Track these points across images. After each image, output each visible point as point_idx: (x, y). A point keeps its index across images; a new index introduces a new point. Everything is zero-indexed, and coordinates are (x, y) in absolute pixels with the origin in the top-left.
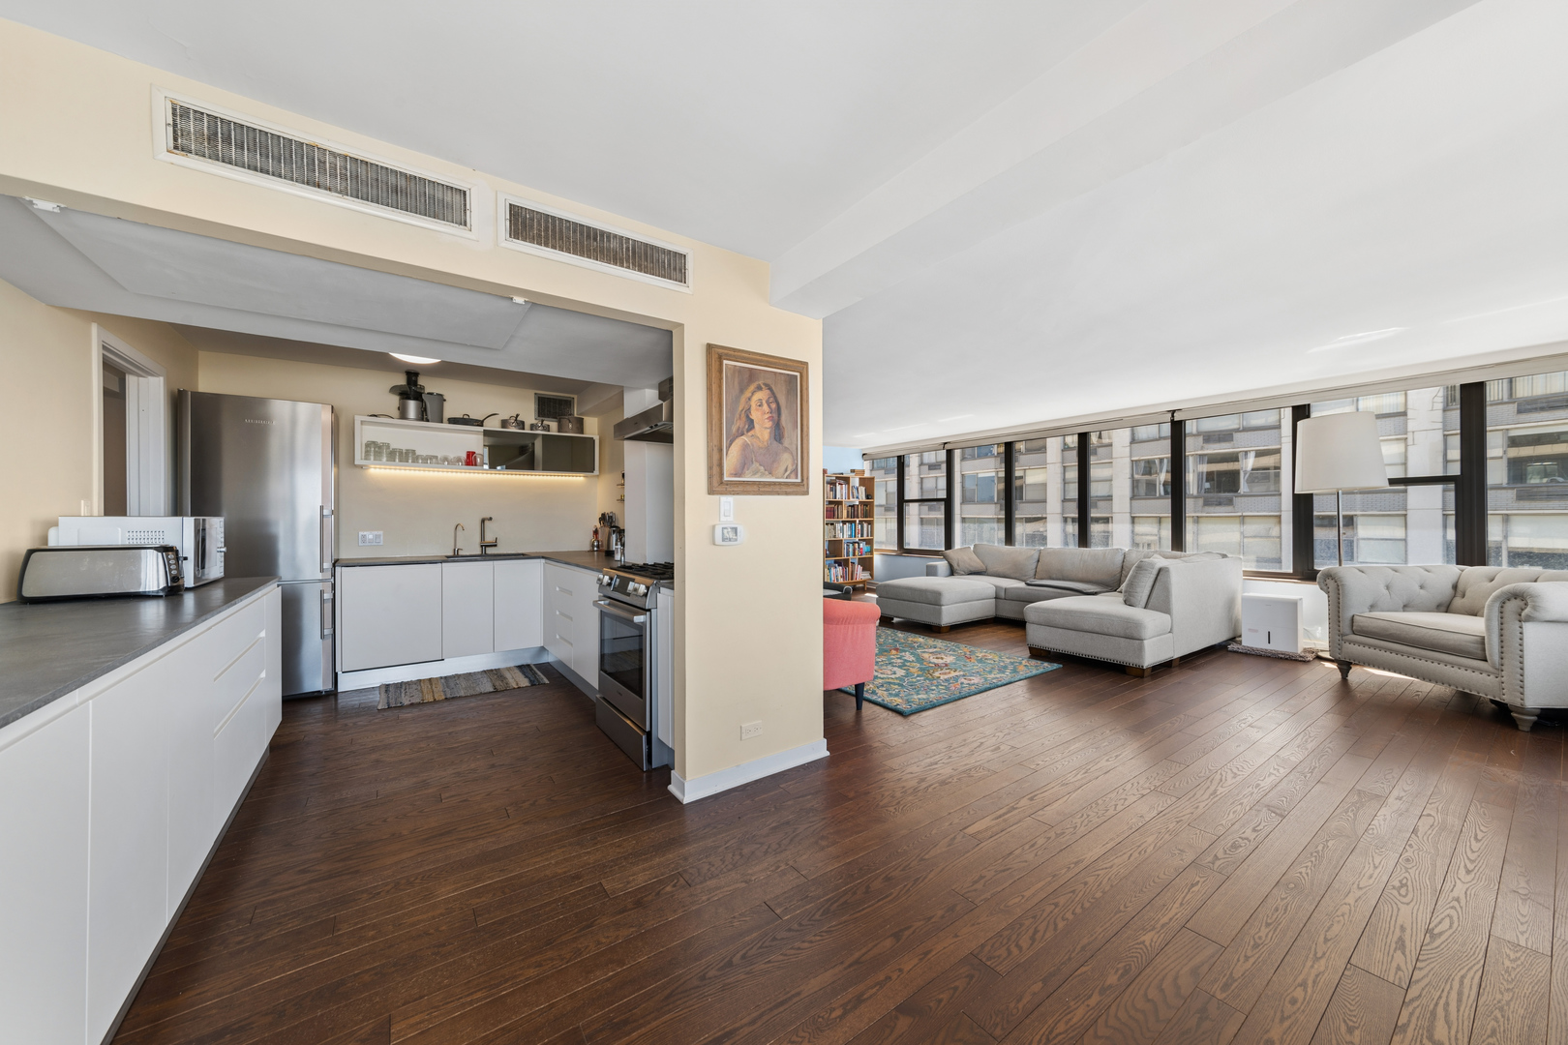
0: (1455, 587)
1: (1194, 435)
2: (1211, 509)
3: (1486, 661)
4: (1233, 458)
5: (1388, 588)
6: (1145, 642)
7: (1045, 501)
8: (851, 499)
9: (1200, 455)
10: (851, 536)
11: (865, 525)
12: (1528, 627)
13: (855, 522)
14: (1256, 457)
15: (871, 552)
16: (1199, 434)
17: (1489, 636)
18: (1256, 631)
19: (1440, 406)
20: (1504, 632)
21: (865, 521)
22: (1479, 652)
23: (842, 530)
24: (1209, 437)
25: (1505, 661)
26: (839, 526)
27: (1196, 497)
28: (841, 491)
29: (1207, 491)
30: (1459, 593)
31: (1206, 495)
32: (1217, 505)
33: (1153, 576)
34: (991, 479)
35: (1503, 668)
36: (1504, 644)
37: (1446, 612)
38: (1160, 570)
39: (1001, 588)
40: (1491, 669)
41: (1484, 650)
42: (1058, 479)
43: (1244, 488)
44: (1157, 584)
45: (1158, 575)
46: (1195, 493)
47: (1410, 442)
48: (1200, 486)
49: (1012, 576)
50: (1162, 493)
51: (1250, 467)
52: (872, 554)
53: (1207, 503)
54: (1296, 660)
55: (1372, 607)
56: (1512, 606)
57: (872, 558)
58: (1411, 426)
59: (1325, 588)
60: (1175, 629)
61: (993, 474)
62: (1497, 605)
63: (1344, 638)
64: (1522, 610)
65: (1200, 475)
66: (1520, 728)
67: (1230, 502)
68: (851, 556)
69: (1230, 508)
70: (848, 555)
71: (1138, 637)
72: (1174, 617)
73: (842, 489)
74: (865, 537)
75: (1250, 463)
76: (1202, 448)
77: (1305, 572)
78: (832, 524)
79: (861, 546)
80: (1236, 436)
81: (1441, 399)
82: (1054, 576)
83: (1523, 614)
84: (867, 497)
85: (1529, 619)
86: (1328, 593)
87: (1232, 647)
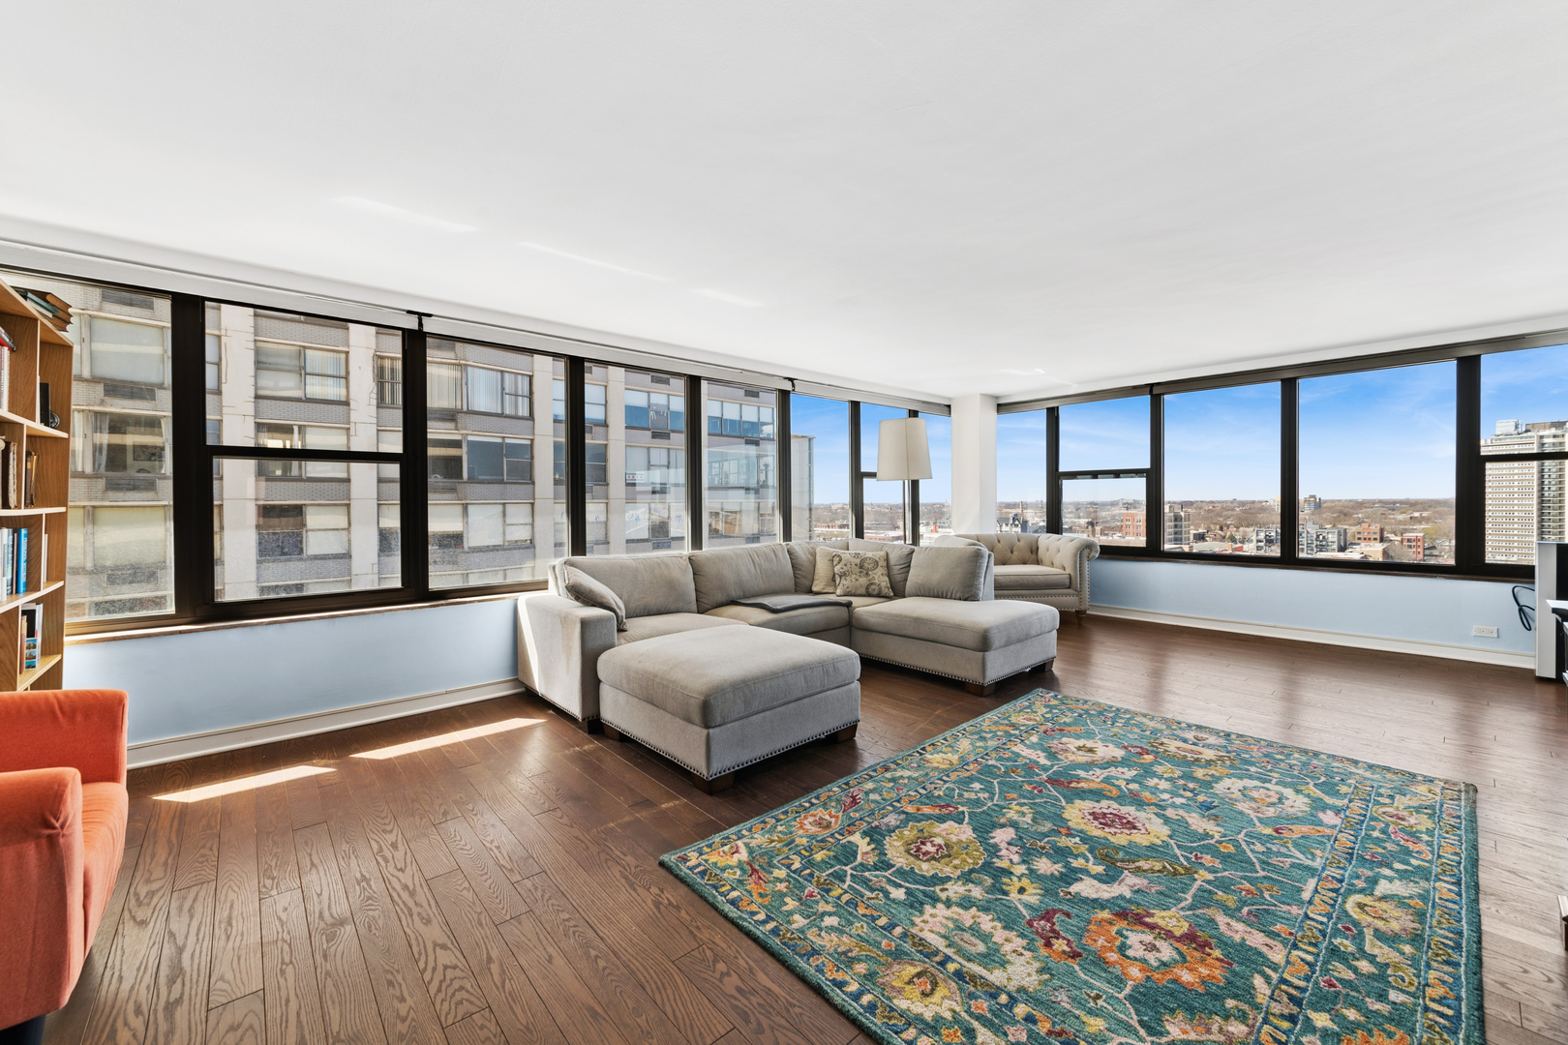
1: (87, 380)
2: (120, 495)
9: (97, 413)
16: (94, 380)
19: (375, 402)
24: (114, 388)
27: (91, 477)
29: (111, 469)
31: (110, 474)
32: (130, 490)
47: (352, 432)
48: (97, 460)
53: (109, 487)
58: (354, 416)
69: (150, 495)
76: (102, 403)
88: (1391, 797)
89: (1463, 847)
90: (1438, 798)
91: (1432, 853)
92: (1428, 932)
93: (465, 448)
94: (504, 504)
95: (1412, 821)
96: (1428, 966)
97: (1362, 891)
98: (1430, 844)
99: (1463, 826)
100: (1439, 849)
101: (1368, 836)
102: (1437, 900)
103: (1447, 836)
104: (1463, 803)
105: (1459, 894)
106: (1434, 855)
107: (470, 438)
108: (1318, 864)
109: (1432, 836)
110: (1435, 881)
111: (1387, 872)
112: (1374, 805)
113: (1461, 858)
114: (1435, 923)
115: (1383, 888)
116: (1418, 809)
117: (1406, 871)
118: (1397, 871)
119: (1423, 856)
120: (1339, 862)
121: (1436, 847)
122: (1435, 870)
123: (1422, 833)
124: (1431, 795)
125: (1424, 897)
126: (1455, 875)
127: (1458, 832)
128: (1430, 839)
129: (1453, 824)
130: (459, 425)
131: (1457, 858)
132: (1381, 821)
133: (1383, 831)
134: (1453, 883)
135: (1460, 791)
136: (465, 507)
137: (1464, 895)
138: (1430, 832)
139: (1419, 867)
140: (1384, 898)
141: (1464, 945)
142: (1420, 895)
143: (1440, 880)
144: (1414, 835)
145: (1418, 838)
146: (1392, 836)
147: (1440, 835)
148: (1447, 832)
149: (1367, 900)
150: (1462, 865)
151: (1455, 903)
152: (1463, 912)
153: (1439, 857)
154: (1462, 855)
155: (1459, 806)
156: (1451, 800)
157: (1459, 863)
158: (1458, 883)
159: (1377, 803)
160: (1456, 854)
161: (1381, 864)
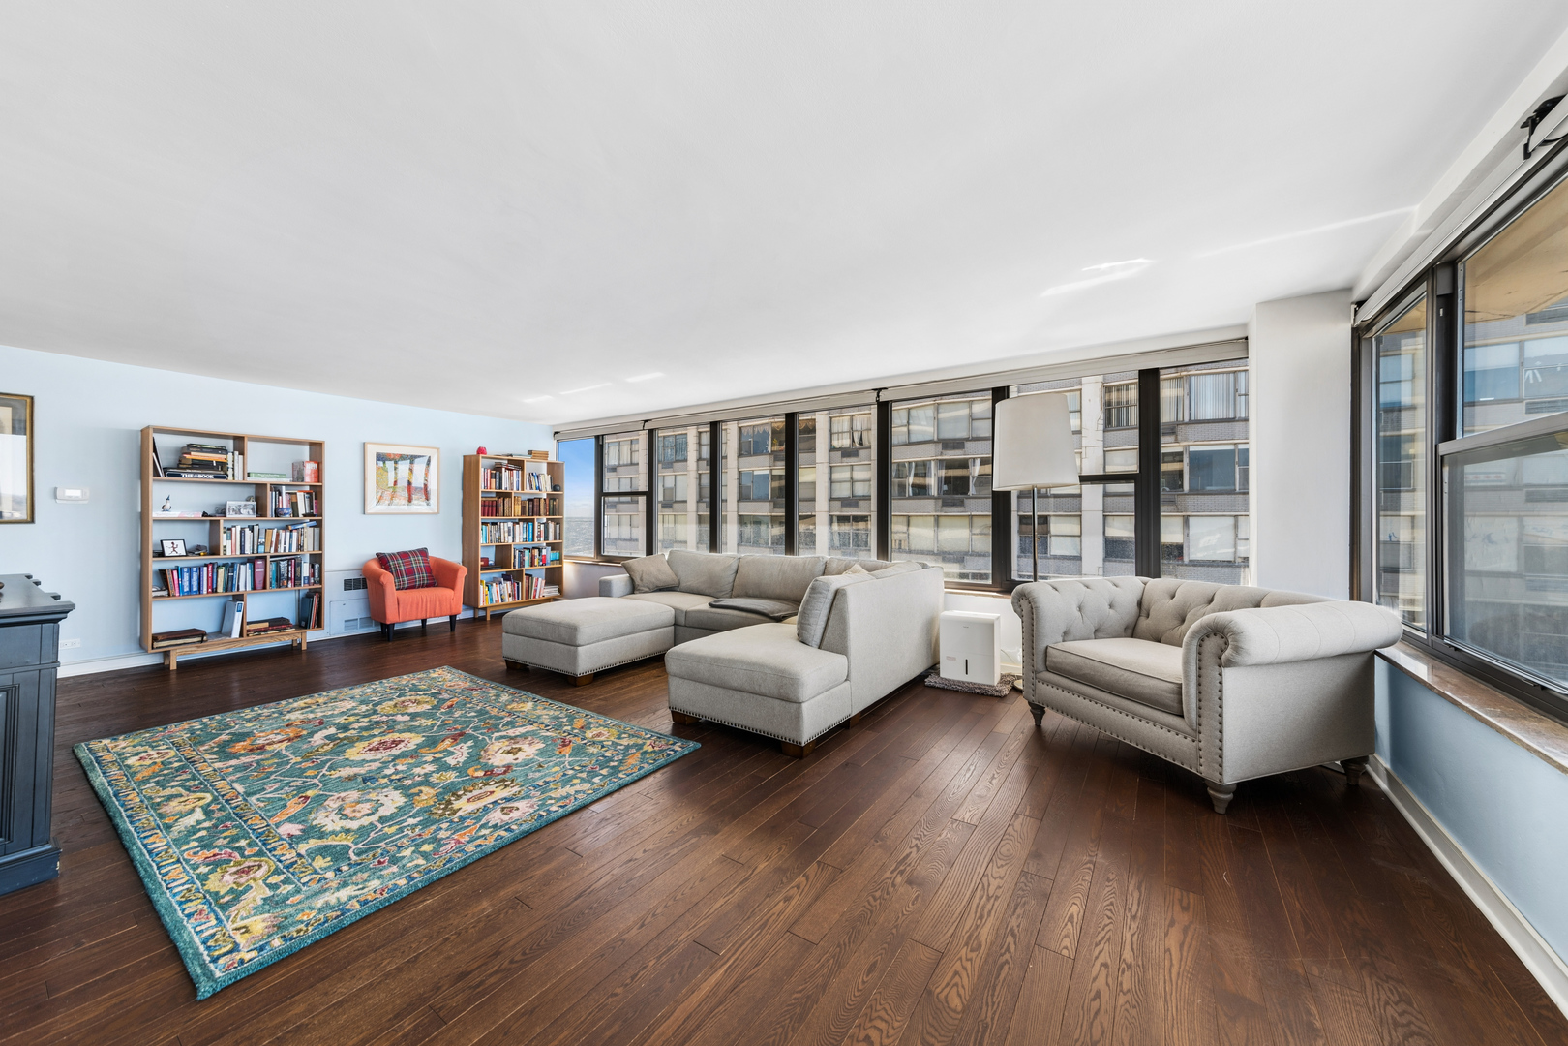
0: (1140, 604)
3: (1182, 716)
4: (964, 464)
5: (1080, 609)
6: (804, 705)
7: (813, 500)
8: (527, 490)
9: (940, 460)
10: (527, 540)
11: (551, 525)
12: (1228, 673)
13: (533, 521)
14: (981, 464)
15: (560, 560)
17: (1187, 685)
18: (954, 659)
19: (1101, 427)
20: (1204, 681)
21: (552, 520)
22: (1176, 705)
23: (512, 532)
25: (1204, 720)
26: (505, 527)
27: (935, 498)
28: (509, 480)
29: (945, 493)
30: (1144, 613)
32: (952, 505)
33: (829, 601)
34: (765, 476)
35: (1201, 728)
36: (1202, 696)
37: (1132, 637)
38: (837, 592)
39: (682, 611)
40: (1188, 729)
41: (1180, 702)
42: (826, 479)
43: (972, 491)
44: (833, 612)
45: (834, 599)
46: (936, 494)
47: (1083, 456)
48: (939, 488)
49: (707, 591)
50: (911, 494)
51: (976, 474)
52: (561, 563)
53: (945, 504)
54: (992, 696)
55: (1066, 635)
56: (1212, 644)
57: (561, 568)
58: (1085, 443)
59: (1019, 610)
60: (853, 675)
61: (768, 472)
62: (1195, 643)
63: (1039, 675)
64: (1223, 651)
65: (939, 479)
66: (1216, 809)
67: (961, 503)
68: (527, 566)
69: (961, 509)
70: (521, 564)
71: (794, 699)
72: (851, 657)
73: (511, 476)
74: (551, 540)
75: (976, 470)
76: (941, 454)
77: (1003, 582)
78: (493, 524)
79: (544, 552)
80: (968, 444)
81: (1102, 422)
82: (751, 592)
83: (1223, 657)
84: (554, 488)
85: (1230, 663)
86: (1022, 616)
87: (930, 680)
88: (273, 887)
89: (164, 885)
90: (230, 926)
91: (187, 861)
92: (152, 812)
93: (1186, 459)
94: (1236, 516)
95: (228, 878)
96: (142, 801)
97: (209, 805)
98: (195, 867)
99: (178, 908)
100: (184, 868)
101: (246, 836)
102: (158, 831)
103: (186, 887)
104: (197, 940)
105: (145, 846)
106: (184, 860)
107: (1192, 449)
108: (253, 799)
109: (199, 876)
110: (168, 842)
111: (207, 824)
112: (277, 868)
113: (160, 873)
114: (151, 819)
115: (199, 815)
116: (237, 895)
117: (194, 834)
118: (200, 830)
119: (191, 852)
120: (242, 809)
121: (187, 868)
122: (174, 850)
123: (211, 872)
124: (240, 924)
125: (168, 827)
126: (157, 855)
127: (178, 898)
128: (198, 871)
129: (189, 904)
130: (1179, 437)
131: (163, 871)
132: (254, 856)
133: (240, 849)
134: (155, 848)
135: (215, 960)
136: (1186, 520)
137: (141, 846)
138: (203, 878)
139: (188, 843)
140: (192, 811)
141: (126, 820)
142: (171, 827)
143: (165, 845)
144: (216, 864)
145: (208, 865)
146: (229, 851)
147: (193, 883)
148: (189, 890)
149: (202, 803)
150: (155, 867)
151: (145, 837)
152: (136, 835)
153: (178, 861)
154: (160, 876)
155: (198, 933)
156: (213, 935)
157: (158, 868)
158: (150, 852)
159: (277, 872)
160: (167, 873)
161: (215, 826)
